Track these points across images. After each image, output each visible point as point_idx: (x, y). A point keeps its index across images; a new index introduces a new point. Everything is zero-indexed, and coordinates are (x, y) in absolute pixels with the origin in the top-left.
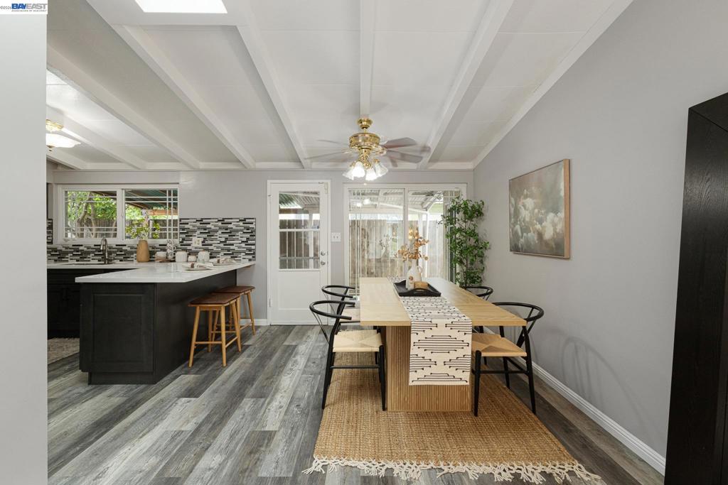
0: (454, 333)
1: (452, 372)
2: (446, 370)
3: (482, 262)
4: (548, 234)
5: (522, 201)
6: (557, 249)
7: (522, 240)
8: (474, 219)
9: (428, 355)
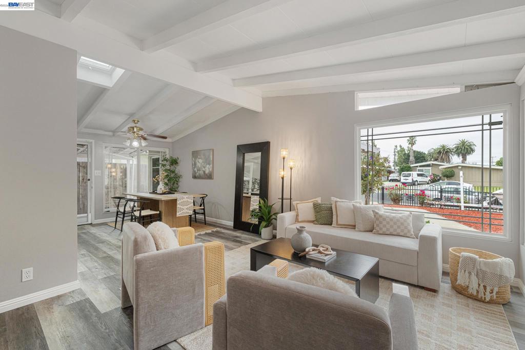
0: (189, 200)
1: (188, 211)
2: (187, 211)
3: (177, 184)
4: (207, 172)
5: (198, 160)
6: (209, 177)
7: (197, 174)
8: (174, 165)
9: (182, 207)
